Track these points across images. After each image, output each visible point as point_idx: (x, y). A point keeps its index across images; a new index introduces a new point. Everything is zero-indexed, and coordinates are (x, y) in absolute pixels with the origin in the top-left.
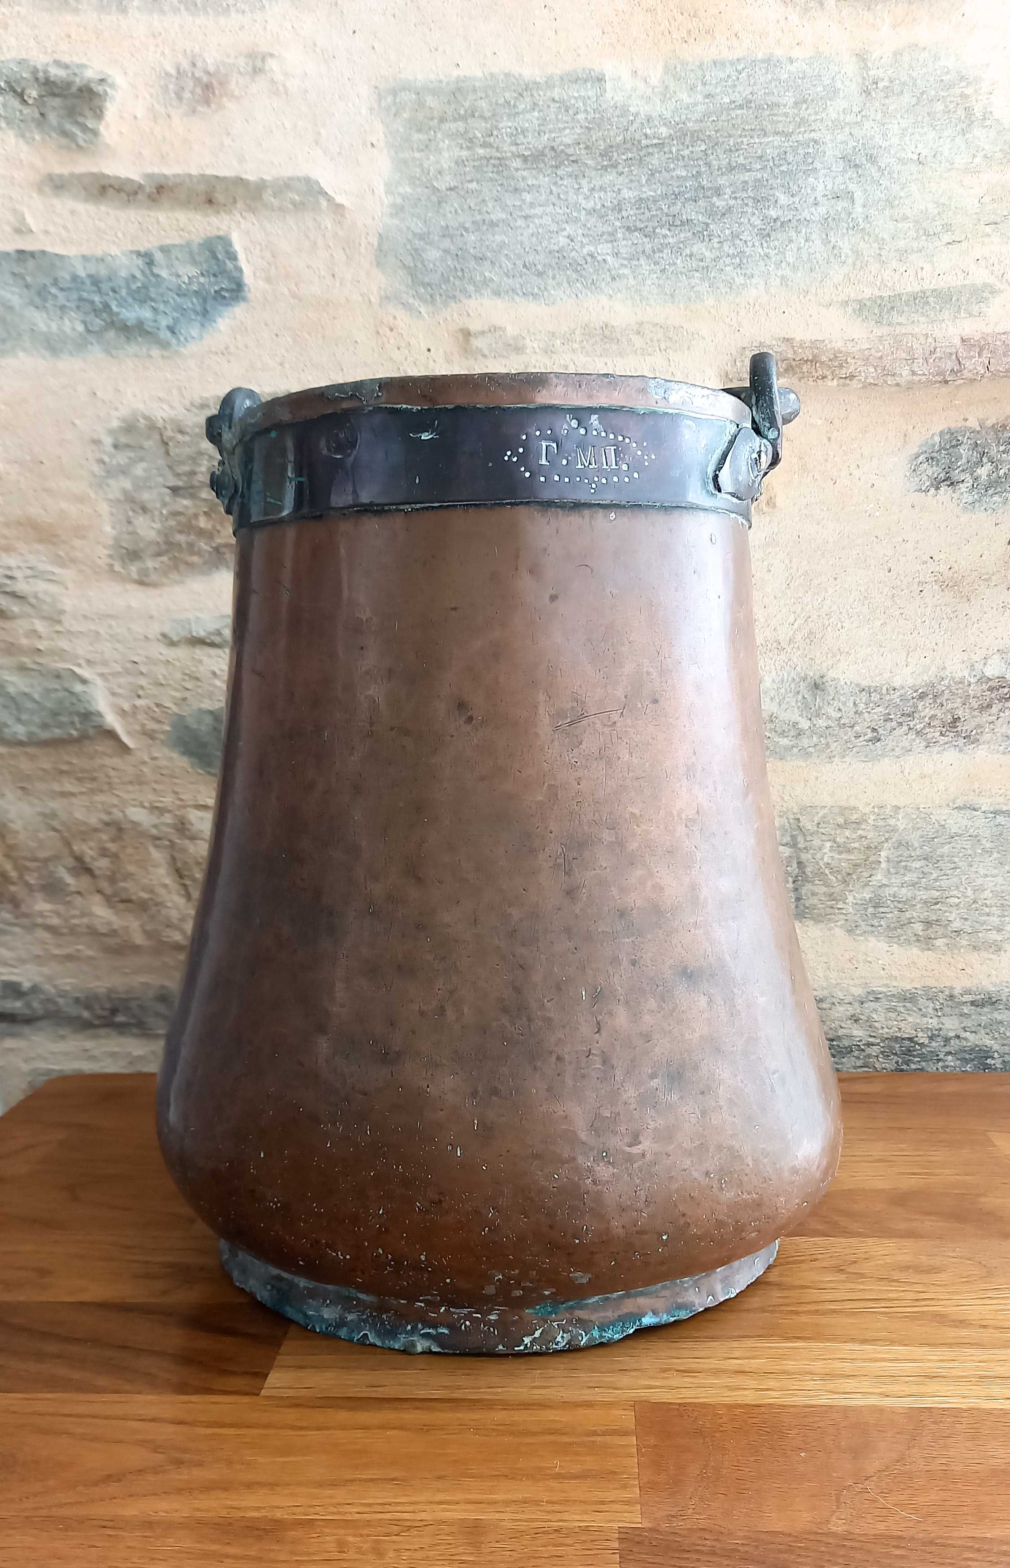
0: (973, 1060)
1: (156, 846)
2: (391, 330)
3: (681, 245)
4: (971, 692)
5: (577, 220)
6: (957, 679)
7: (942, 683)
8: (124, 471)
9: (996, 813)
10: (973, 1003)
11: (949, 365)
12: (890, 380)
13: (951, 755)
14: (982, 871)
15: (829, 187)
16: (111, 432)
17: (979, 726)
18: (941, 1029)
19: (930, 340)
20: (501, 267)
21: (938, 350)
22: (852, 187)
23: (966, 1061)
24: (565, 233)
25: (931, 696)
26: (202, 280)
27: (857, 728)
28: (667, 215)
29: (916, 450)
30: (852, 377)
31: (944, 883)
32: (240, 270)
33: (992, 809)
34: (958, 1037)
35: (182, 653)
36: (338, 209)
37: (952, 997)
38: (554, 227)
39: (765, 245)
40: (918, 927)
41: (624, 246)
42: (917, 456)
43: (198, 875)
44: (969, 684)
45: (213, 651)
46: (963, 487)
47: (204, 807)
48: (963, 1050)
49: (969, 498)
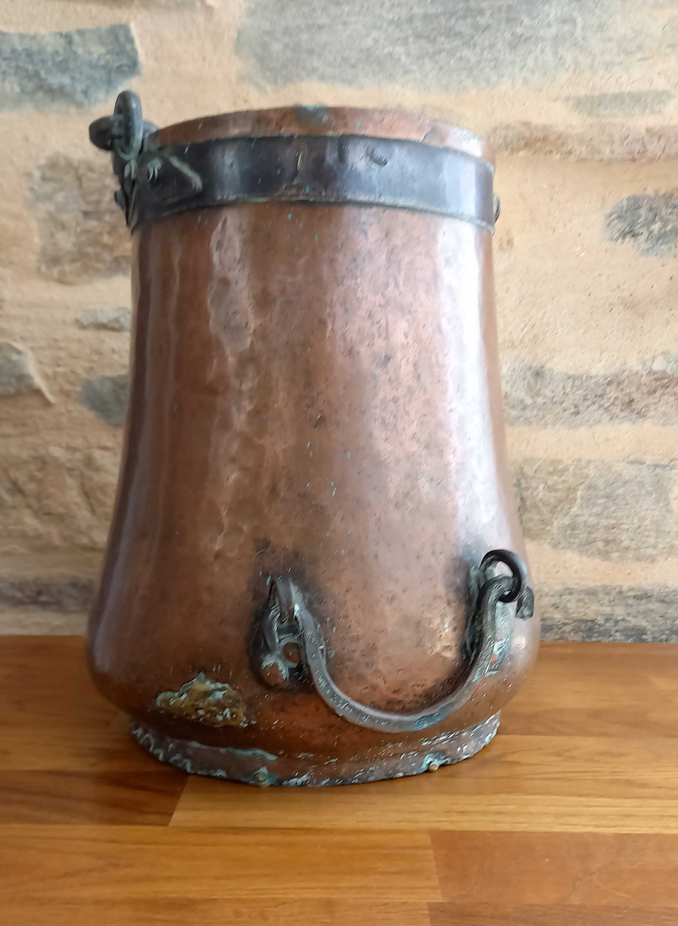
0: (633, 636)
1: (71, 476)
4: (642, 382)
6: (633, 372)
8: (48, 198)
9: (656, 466)
10: (635, 597)
11: (637, 147)
12: (596, 157)
13: (626, 426)
15: (559, 13)
16: (39, 168)
17: (646, 406)
18: (612, 615)
19: (625, 129)
21: (630, 136)
22: (575, 14)
23: (628, 637)
25: (615, 383)
26: (108, 57)
27: (564, 405)
29: (609, 211)
30: (570, 153)
31: (618, 514)
32: (135, 51)
33: (653, 464)
34: (624, 620)
35: (90, 335)
36: (209, 9)
37: (621, 592)
40: (600, 544)
41: (414, 47)
42: (611, 215)
43: (100, 496)
44: (642, 376)
45: (113, 334)
46: (642, 238)
47: (105, 448)
48: (626, 629)
49: (645, 246)
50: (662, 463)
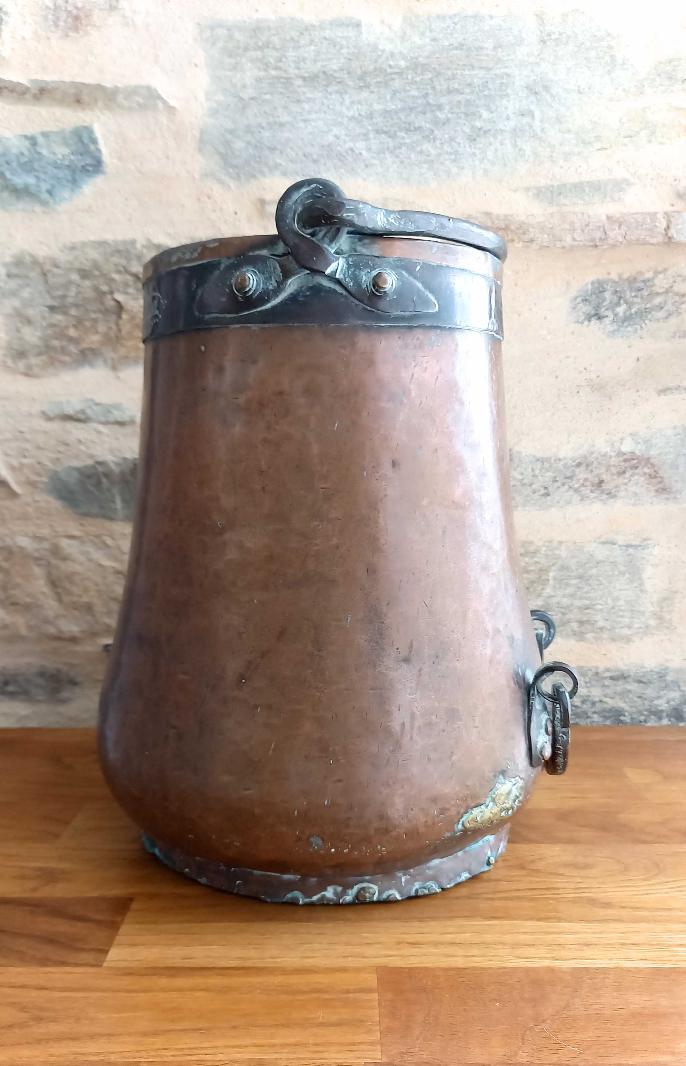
0: (610, 717)
1: (39, 565)
2: (209, 197)
3: (415, 145)
4: (612, 463)
5: (341, 124)
6: (603, 453)
7: (592, 456)
8: (14, 293)
9: (628, 546)
10: (612, 678)
11: (599, 234)
12: (558, 244)
13: (597, 507)
14: (618, 587)
15: (517, 107)
16: (5, 265)
17: (617, 486)
18: (589, 696)
19: (586, 217)
20: (287, 156)
21: (591, 224)
22: (533, 107)
23: (606, 718)
24: (333, 133)
25: (584, 465)
26: (72, 157)
27: (534, 486)
28: (405, 123)
29: (574, 294)
30: (532, 241)
31: (592, 595)
32: (99, 151)
33: (625, 544)
34: (601, 701)
35: (56, 426)
36: (171, 110)
37: (597, 674)
38: (325, 129)
39: (472, 146)
40: (575, 625)
41: (374, 144)
42: (576, 298)
43: (68, 586)
44: (611, 457)
45: (79, 425)
46: (607, 321)
47: (72, 537)
48: (604, 710)
49: (611, 328)
50: (634, 543)
